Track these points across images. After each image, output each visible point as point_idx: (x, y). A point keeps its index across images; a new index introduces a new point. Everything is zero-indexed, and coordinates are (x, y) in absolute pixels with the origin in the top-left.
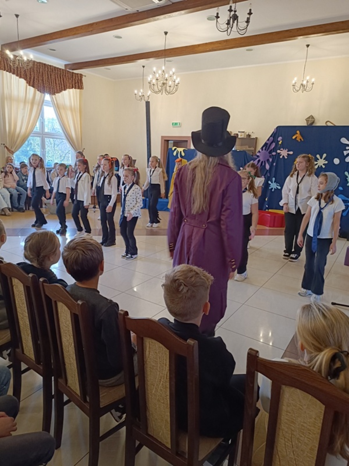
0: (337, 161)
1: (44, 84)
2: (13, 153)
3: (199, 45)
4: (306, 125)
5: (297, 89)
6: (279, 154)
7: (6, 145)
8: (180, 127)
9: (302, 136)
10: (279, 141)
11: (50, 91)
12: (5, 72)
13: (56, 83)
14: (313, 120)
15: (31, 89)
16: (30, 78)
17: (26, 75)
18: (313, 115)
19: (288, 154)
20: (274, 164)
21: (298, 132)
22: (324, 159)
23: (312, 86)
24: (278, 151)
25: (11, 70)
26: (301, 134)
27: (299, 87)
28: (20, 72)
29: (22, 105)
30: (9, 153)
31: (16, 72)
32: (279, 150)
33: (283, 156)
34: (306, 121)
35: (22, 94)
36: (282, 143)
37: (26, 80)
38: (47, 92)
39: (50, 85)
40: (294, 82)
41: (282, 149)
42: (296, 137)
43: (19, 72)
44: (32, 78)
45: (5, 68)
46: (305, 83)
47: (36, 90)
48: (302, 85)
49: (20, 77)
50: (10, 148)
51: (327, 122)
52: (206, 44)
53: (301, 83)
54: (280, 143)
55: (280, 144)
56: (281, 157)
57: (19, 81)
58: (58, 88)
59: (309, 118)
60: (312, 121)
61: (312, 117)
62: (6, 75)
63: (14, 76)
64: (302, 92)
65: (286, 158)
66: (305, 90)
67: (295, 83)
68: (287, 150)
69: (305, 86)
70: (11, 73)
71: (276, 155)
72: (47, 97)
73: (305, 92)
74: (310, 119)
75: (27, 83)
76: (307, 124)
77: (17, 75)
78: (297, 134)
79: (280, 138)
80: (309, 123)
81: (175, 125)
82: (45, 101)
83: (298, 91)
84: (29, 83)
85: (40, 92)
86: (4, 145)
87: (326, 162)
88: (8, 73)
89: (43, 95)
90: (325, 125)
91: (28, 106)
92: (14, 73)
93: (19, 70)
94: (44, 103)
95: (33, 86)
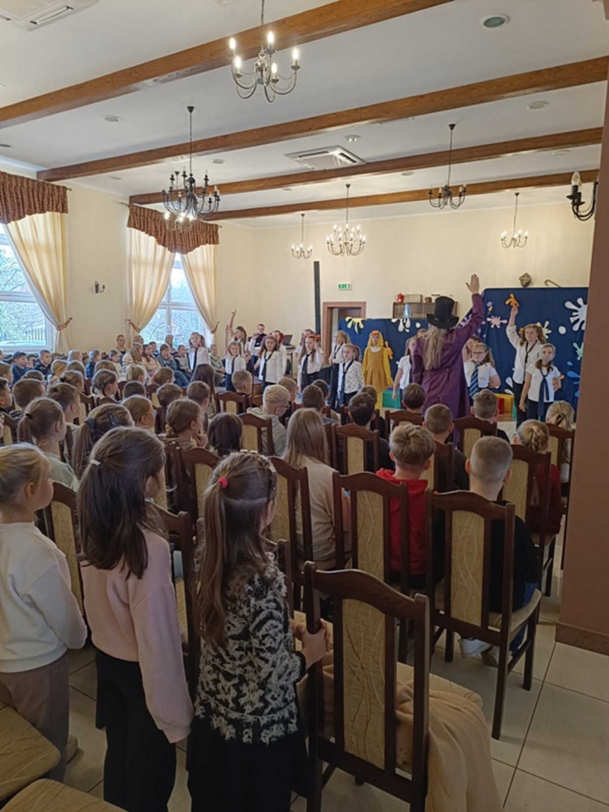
0: (562, 330)
1: (175, 241)
2: (139, 331)
3: (384, 195)
4: (520, 286)
5: (508, 244)
6: (489, 323)
7: (132, 321)
8: (350, 290)
9: (517, 301)
10: (489, 307)
11: (182, 249)
12: (133, 230)
13: (189, 239)
14: (529, 279)
15: (161, 248)
16: (161, 235)
17: (157, 232)
18: (529, 273)
19: (501, 323)
20: (485, 336)
21: (512, 295)
22: (547, 328)
23: (526, 241)
24: (489, 319)
25: (141, 227)
26: (515, 298)
27: (509, 241)
28: (151, 229)
29: (150, 269)
30: (135, 331)
31: (146, 229)
32: (490, 317)
33: (495, 326)
34: (519, 281)
35: (151, 255)
36: (493, 309)
37: (156, 237)
38: (179, 252)
39: (182, 241)
40: (502, 236)
41: (493, 317)
42: (510, 303)
43: (149, 229)
44: (163, 234)
45: (135, 224)
46: (516, 236)
47: (167, 249)
48: (513, 239)
49: (151, 235)
50: (136, 325)
51: (546, 282)
52: (394, 194)
53: (512, 237)
54: (490, 309)
55: (491, 311)
56: (492, 326)
57: (147, 239)
58: (191, 245)
59: (523, 276)
60: (527, 281)
61: (527, 275)
62: (135, 232)
63: (143, 234)
64: (514, 247)
65: (499, 327)
66: (518, 246)
67: (505, 238)
68: (499, 318)
69: (516, 240)
70: (140, 232)
71: (485, 325)
72: (178, 256)
73: (516, 247)
74: (525, 278)
75: (157, 241)
76: (522, 285)
77: (147, 233)
78: (510, 297)
79: (489, 304)
80: (524, 283)
81: (343, 287)
82: (175, 262)
83: (508, 247)
84: (159, 242)
85: (171, 251)
86: (130, 320)
87: (550, 332)
88: (137, 231)
89: (173, 254)
90: (544, 286)
91: (157, 270)
92: (142, 231)
93: (149, 226)
94: (174, 265)
95: (164, 245)
